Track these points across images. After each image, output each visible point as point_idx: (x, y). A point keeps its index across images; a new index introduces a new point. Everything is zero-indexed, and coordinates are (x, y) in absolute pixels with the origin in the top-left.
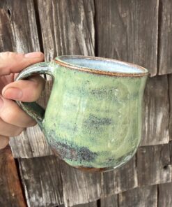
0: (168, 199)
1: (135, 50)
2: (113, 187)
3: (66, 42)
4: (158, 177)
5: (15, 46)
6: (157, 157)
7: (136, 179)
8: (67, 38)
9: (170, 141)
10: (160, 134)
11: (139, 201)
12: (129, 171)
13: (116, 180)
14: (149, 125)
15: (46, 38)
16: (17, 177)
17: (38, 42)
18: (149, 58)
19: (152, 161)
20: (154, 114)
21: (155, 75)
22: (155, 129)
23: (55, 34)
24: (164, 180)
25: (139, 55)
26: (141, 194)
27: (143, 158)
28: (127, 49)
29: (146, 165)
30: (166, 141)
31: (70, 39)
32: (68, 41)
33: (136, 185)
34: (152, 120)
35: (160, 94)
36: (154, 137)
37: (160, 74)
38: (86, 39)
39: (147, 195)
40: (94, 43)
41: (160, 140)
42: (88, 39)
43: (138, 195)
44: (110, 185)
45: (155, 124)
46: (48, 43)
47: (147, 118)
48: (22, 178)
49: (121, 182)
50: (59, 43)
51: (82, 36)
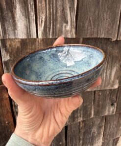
0: (110, 125)
1: (104, 20)
2: (78, 117)
3: (55, 9)
4: (107, 111)
5: (15, 9)
6: (108, 98)
7: (93, 112)
8: (56, 6)
9: (119, 87)
10: (113, 82)
11: (93, 126)
12: (89, 107)
13: (80, 113)
14: (106, 76)
15: (40, 4)
16: (10, 110)
17: (33, 7)
18: (112, 27)
19: (104, 100)
20: (110, 68)
21: (115, 40)
22: (110, 79)
23: (47, 2)
24: (111, 112)
25: (106, 24)
26: (95, 121)
27: (99, 98)
28: (98, 18)
29: (101, 102)
30: (116, 87)
31: (58, 6)
32: (57, 8)
33: (92, 116)
34: (108, 72)
35: (116, 54)
36: (108, 84)
37: (118, 39)
38: (70, 8)
39: (99, 122)
40: (75, 12)
41: (112, 86)
42: (71, 8)
43: (92, 122)
44: (76, 116)
45: (110, 75)
46: (42, 8)
47: (105, 71)
48: (14, 111)
49: (83, 114)
50: (50, 10)
51: (68, 6)
